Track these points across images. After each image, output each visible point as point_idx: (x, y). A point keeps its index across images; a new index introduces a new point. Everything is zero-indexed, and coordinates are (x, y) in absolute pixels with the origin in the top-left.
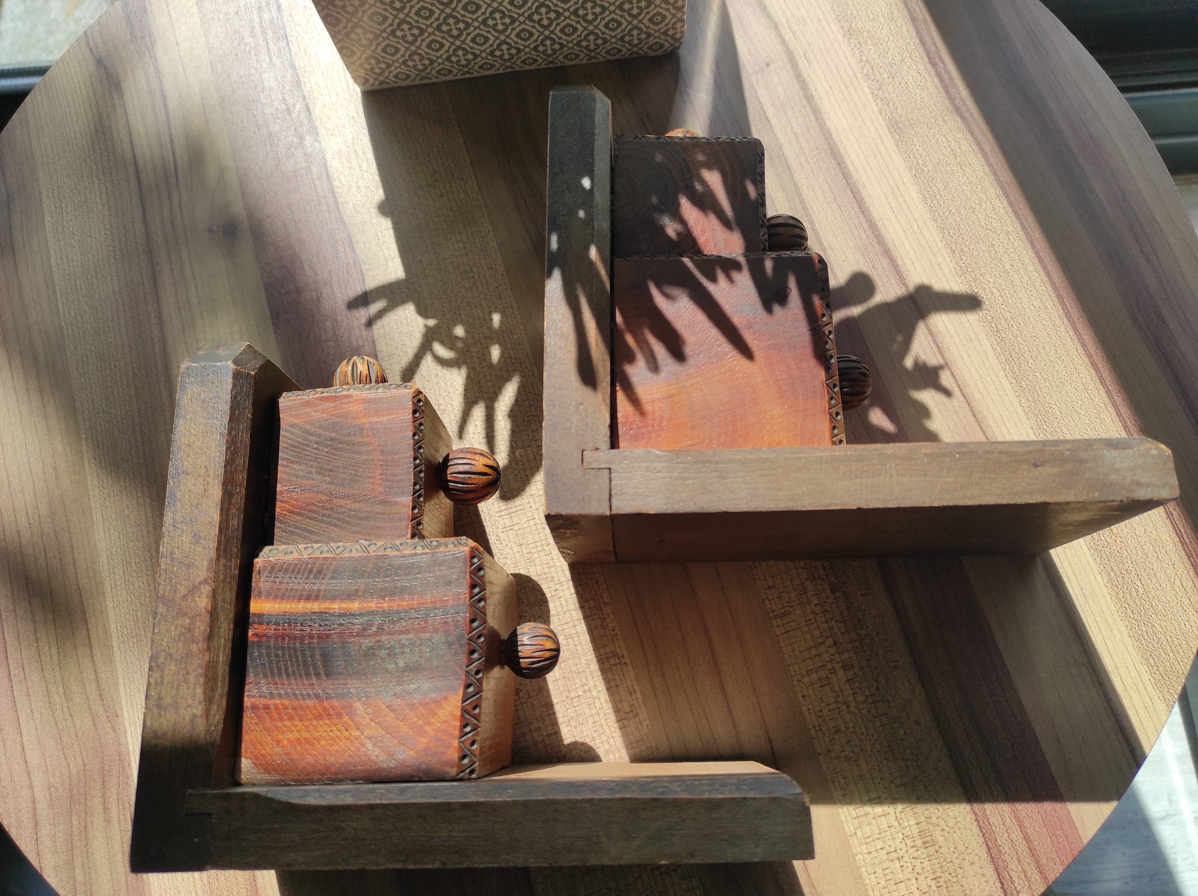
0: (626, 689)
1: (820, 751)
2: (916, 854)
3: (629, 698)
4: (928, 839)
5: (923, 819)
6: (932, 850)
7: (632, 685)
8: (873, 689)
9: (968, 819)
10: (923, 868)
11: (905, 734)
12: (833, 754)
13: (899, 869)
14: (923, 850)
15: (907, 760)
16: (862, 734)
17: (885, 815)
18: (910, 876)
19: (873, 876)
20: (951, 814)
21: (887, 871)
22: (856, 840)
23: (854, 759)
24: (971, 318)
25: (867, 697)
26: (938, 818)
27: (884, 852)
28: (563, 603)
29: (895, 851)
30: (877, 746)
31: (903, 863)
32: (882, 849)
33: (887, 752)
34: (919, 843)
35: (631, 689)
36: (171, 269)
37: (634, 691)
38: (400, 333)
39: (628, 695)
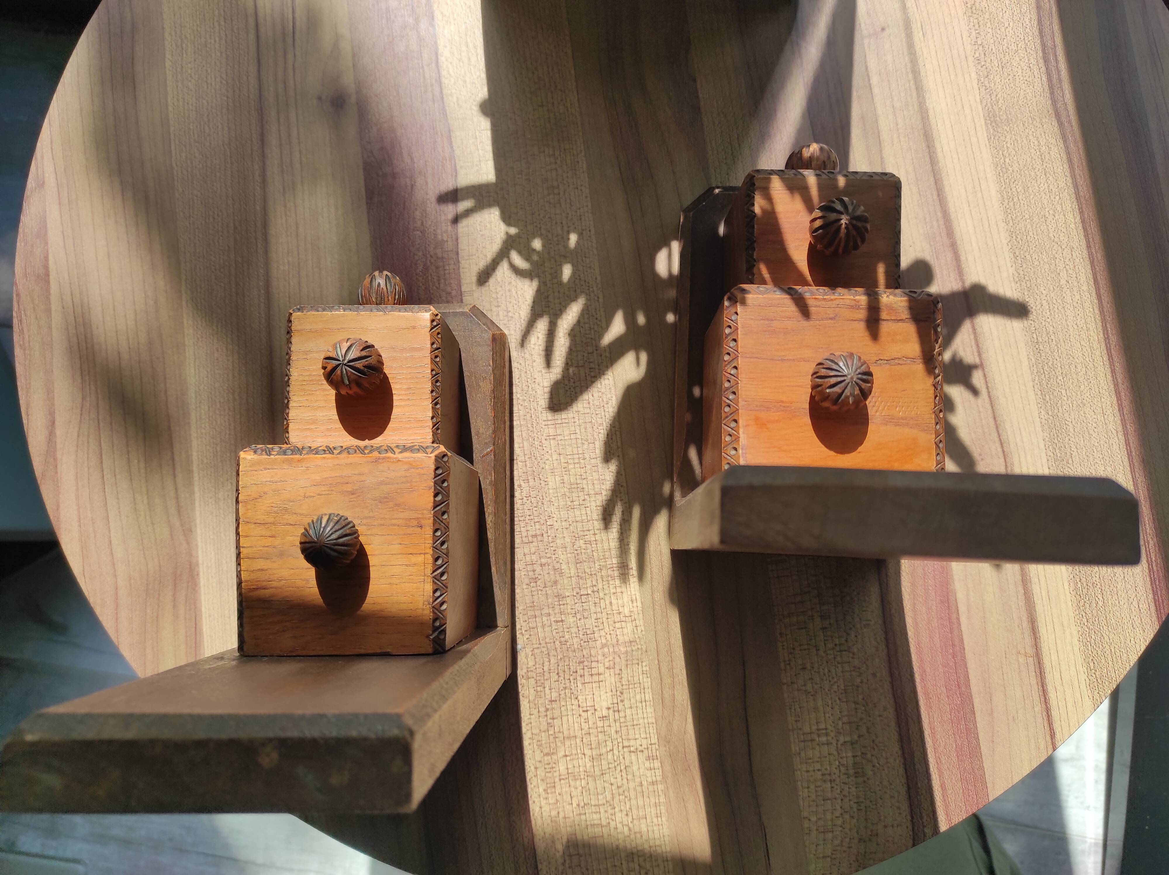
0: (630, 597)
1: (785, 681)
2: (847, 780)
3: (631, 604)
4: (860, 770)
5: (860, 754)
6: (861, 780)
7: (635, 595)
8: (843, 640)
9: (898, 761)
10: (849, 792)
11: (862, 682)
12: (795, 686)
13: (829, 789)
14: (853, 778)
15: (858, 704)
16: (824, 675)
17: (828, 744)
18: (837, 796)
19: (806, 790)
20: (884, 755)
21: (819, 789)
22: (798, 759)
23: (812, 693)
24: (1016, 325)
25: (836, 645)
26: (872, 755)
27: (820, 773)
28: (589, 512)
29: (830, 774)
30: (835, 688)
31: (833, 785)
32: (819, 770)
33: (842, 693)
34: (851, 772)
35: (634, 597)
36: (279, 130)
37: (636, 600)
38: (482, 235)
39: (630, 602)
